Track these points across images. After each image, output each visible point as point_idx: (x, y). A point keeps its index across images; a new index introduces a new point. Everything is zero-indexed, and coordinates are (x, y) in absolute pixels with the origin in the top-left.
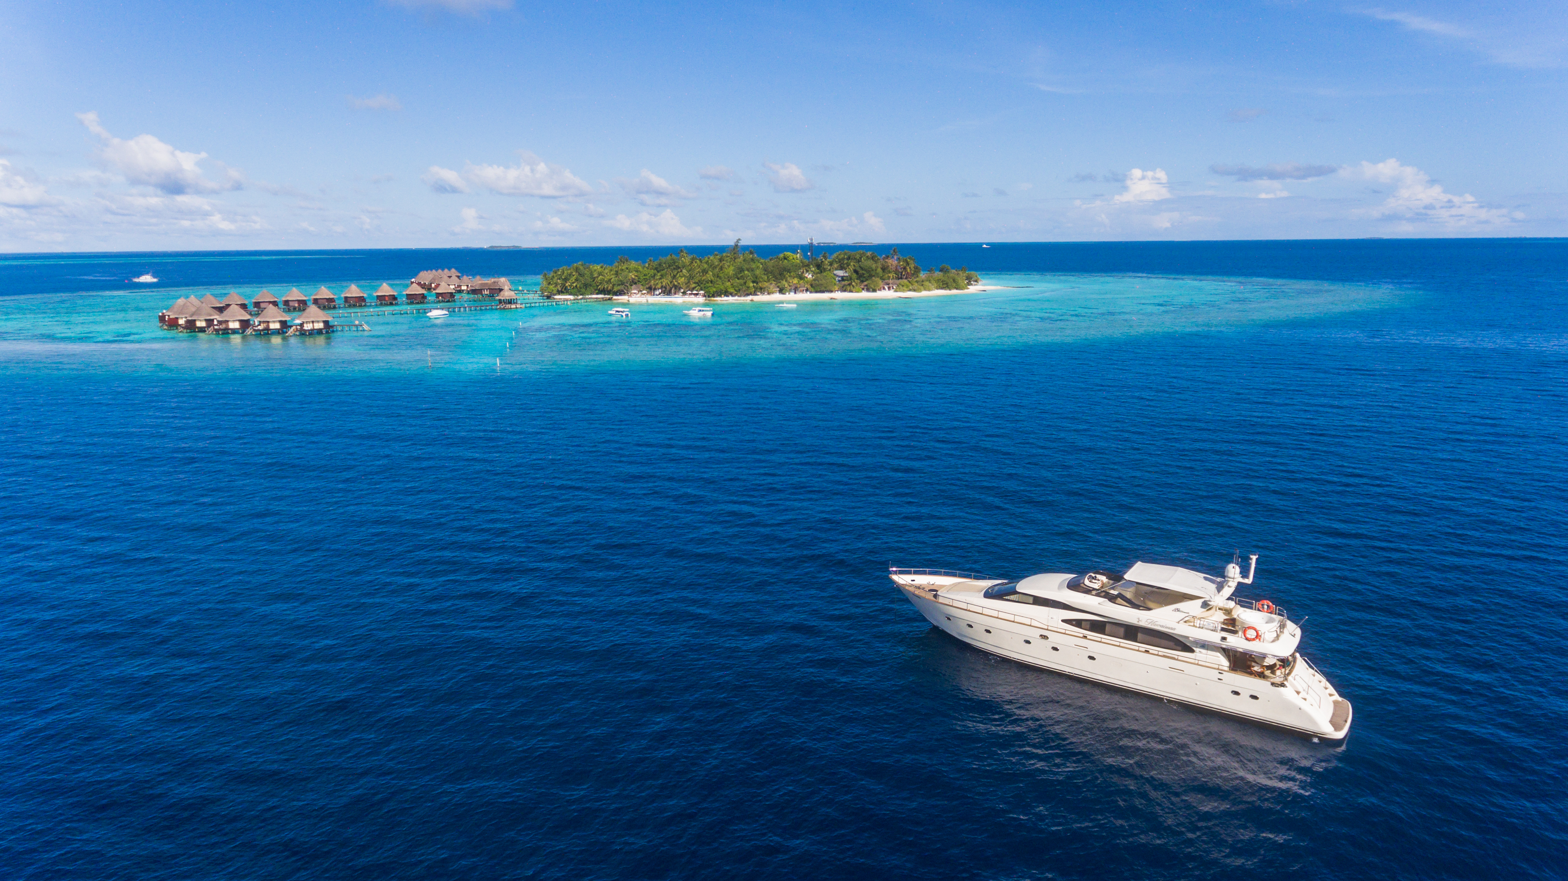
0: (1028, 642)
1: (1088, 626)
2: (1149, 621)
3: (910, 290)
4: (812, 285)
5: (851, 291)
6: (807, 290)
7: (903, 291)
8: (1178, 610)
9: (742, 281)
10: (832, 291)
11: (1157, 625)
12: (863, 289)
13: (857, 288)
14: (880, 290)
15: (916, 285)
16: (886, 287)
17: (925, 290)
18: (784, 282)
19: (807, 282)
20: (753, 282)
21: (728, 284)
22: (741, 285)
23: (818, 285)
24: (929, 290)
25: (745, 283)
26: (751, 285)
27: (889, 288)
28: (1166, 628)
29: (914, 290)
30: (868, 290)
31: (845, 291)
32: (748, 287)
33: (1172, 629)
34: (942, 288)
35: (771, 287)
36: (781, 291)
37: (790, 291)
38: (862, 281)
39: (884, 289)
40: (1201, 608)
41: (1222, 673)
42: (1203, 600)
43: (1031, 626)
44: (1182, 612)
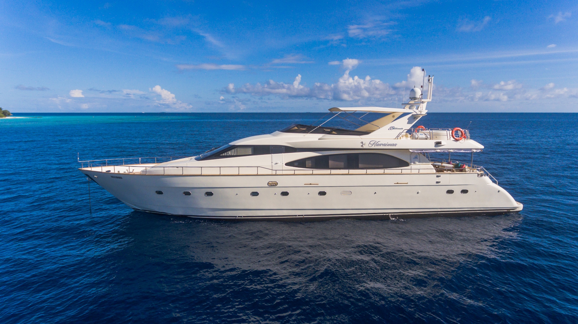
0: (256, 194)
2: (372, 143)
8: (393, 128)
11: (380, 145)
28: (388, 145)
33: (393, 145)
40: (408, 123)
41: (440, 176)
42: (410, 115)
43: (257, 175)
44: (397, 129)
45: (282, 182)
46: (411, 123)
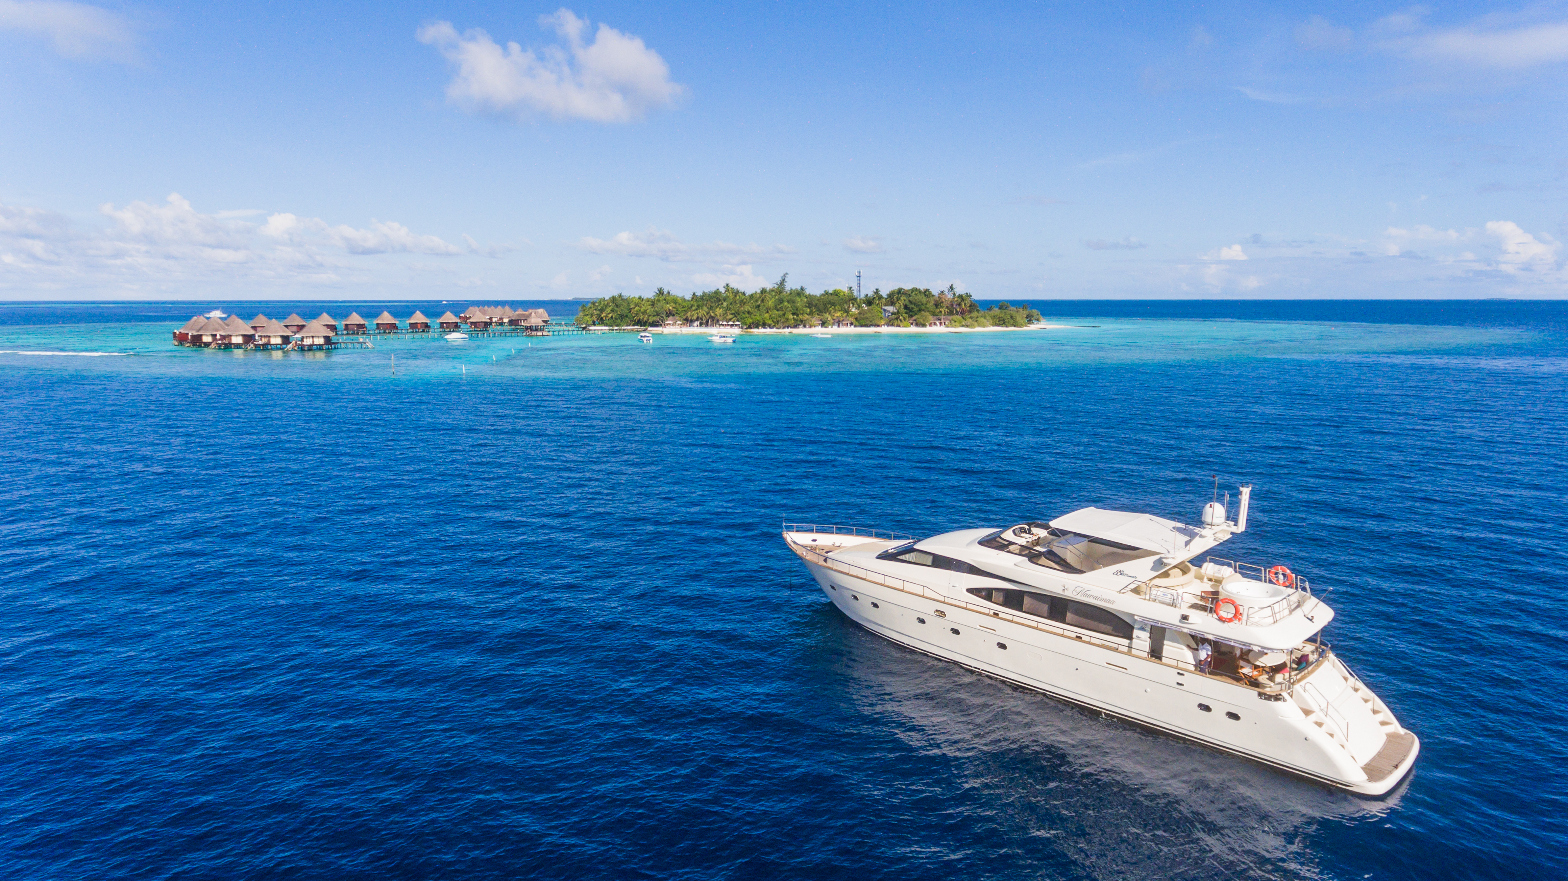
0: (922, 621)
1: (1001, 599)
2: (1078, 590)
3: (963, 326)
4: (856, 319)
5: (899, 326)
6: (852, 324)
7: (955, 326)
8: (1121, 573)
9: (781, 313)
10: (878, 326)
11: (1089, 596)
12: (912, 324)
13: (905, 323)
14: (930, 325)
15: (969, 321)
16: (938, 323)
17: (979, 326)
18: (827, 315)
19: (852, 316)
20: (793, 314)
21: (767, 315)
22: (780, 317)
23: (863, 319)
24: (984, 326)
25: (784, 315)
26: (791, 317)
27: (941, 324)
28: (1102, 600)
29: (967, 326)
30: (917, 325)
31: (892, 325)
32: (787, 319)
33: (1109, 601)
34: (998, 325)
35: (813, 320)
36: (824, 324)
37: (833, 324)
38: (912, 316)
39: (935, 324)
40: (1153, 569)
41: (1183, 675)
42: (1157, 557)
43: (922, 596)
44: (1127, 575)
45: (955, 616)
46: (1157, 571)
